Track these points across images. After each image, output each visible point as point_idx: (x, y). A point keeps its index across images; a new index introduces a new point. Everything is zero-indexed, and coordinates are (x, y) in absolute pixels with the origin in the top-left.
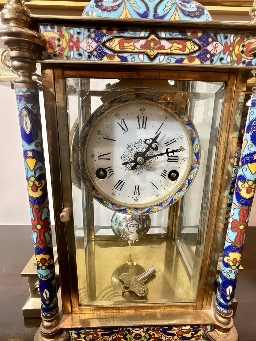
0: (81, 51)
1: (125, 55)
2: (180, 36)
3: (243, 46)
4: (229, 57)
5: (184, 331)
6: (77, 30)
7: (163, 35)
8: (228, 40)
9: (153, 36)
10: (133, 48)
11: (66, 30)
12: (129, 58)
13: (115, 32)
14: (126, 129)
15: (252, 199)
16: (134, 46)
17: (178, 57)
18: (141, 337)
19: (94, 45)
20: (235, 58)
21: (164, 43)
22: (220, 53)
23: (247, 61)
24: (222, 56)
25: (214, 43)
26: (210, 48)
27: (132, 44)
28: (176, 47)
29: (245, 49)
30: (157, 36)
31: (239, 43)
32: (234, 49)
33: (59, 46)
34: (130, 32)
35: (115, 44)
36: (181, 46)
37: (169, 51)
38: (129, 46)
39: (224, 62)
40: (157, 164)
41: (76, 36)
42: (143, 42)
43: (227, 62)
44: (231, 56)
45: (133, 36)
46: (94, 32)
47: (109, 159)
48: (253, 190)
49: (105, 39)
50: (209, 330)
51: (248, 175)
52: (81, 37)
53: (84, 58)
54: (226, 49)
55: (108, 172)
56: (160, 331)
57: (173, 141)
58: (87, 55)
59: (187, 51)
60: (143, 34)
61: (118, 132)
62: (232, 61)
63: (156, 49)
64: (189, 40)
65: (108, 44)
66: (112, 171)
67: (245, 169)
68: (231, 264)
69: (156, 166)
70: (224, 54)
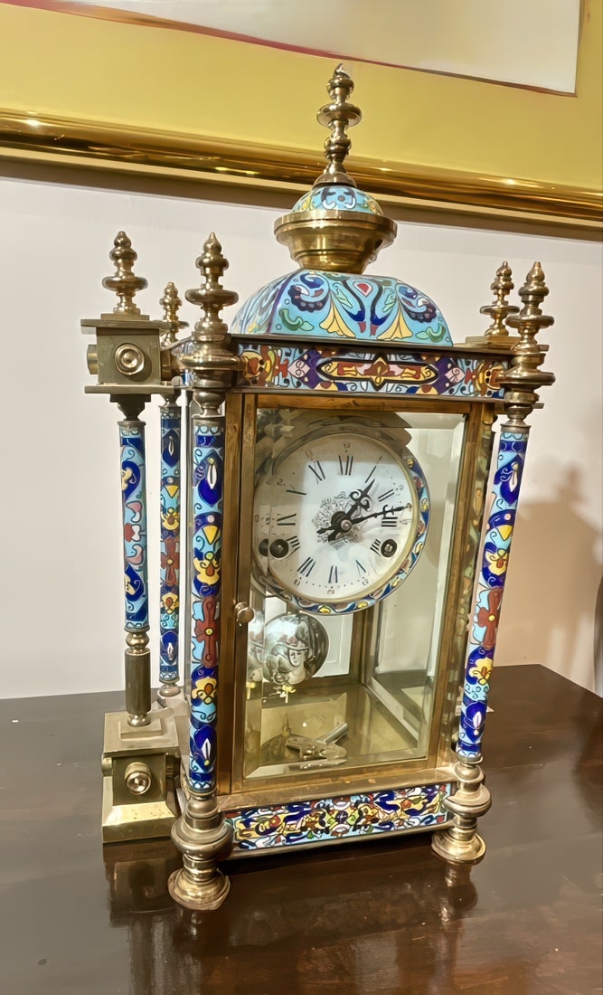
0: (289, 377)
1: (344, 382)
2: (413, 360)
3: (488, 374)
4: (472, 386)
5: (412, 798)
6: (285, 350)
7: (393, 358)
8: (470, 367)
9: (380, 359)
10: (354, 373)
11: (272, 350)
12: (349, 387)
13: (333, 353)
14: (322, 477)
15: (504, 575)
16: (356, 371)
17: (409, 386)
18: (347, 818)
19: (306, 369)
20: (479, 388)
21: (393, 368)
22: (461, 381)
23: (493, 391)
24: (464, 385)
25: (454, 369)
26: (449, 375)
27: (353, 368)
28: (408, 374)
29: (490, 377)
30: (385, 359)
31: (483, 370)
32: (477, 377)
33: (261, 369)
34: (351, 354)
35: (332, 368)
36: (414, 372)
37: (399, 378)
38: (350, 371)
39: (466, 392)
40: (364, 532)
41: (284, 357)
42: (367, 366)
43: (470, 392)
44: (475, 386)
45: (356, 358)
46: (307, 353)
47: (294, 524)
48: (505, 562)
49: (320, 361)
50: (448, 794)
51: (499, 543)
52: (290, 359)
53: (291, 386)
54: (468, 376)
55: (290, 546)
56: (377, 803)
57: (389, 494)
58: (295, 380)
59: (422, 379)
60: (367, 357)
61: (309, 482)
62: (476, 392)
63: (384, 376)
64: (424, 365)
65: (323, 368)
66: (297, 544)
67: (494, 534)
68: (479, 676)
69: (364, 534)
70: (466, 383)
